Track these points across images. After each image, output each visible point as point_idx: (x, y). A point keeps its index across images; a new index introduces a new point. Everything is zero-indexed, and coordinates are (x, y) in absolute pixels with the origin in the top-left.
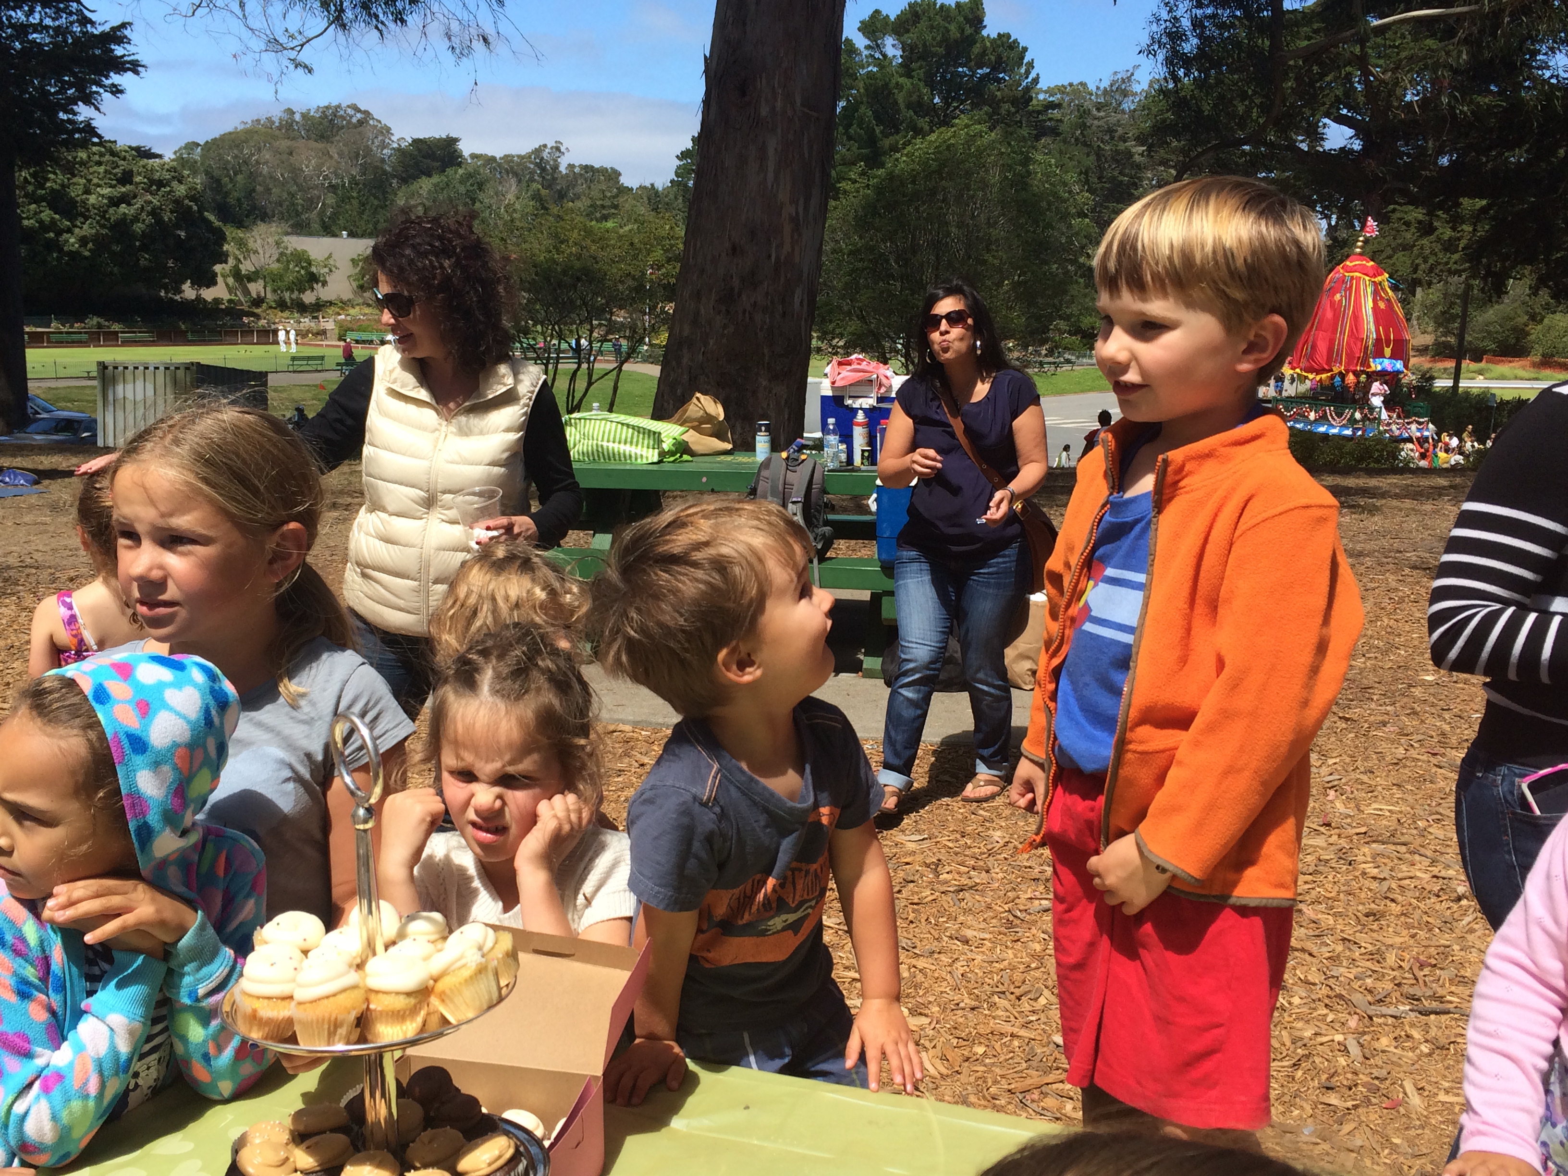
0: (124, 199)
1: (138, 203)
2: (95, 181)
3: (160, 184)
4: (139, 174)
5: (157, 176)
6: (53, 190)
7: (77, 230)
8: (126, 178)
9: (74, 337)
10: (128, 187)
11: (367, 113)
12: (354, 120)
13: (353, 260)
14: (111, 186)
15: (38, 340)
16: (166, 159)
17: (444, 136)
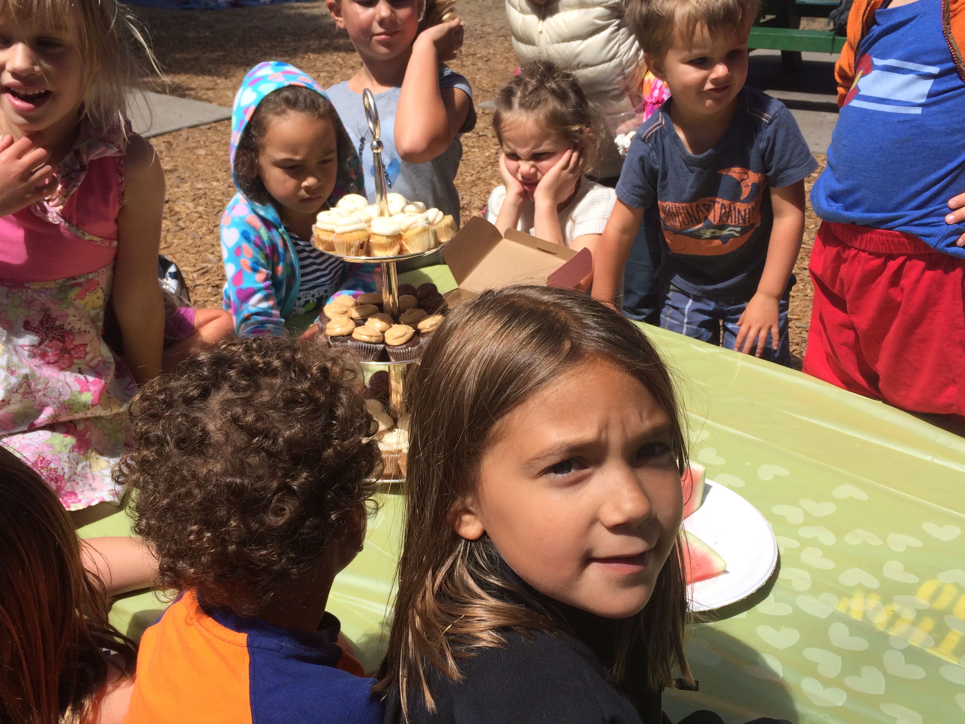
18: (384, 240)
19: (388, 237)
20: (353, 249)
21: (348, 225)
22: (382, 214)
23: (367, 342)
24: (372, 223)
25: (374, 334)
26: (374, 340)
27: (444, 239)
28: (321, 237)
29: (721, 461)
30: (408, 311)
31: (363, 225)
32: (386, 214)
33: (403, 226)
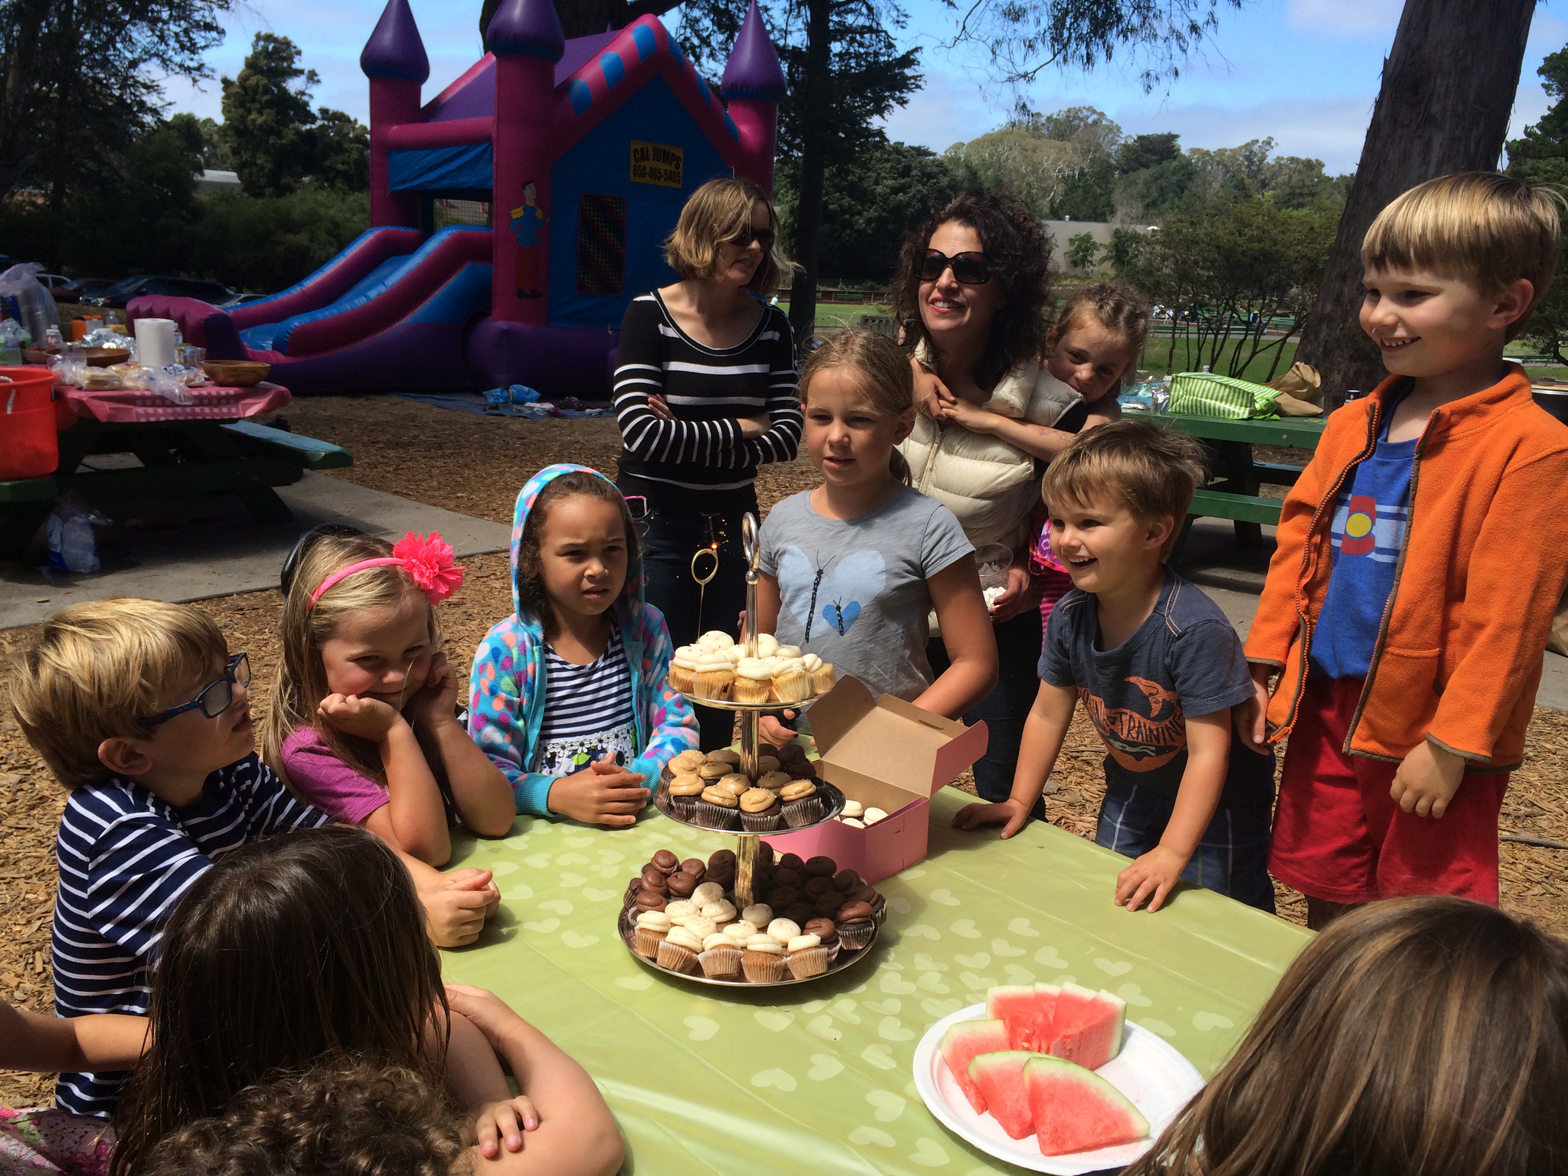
0: (903, 189)
1: (912, 193)
2: (883, 174)
3: (930, 176)
4: (916, 168)
5: (928, 170)
6: (852, 181)
7: (865, 213)
8: (906, 172)
9: (855, 296)
10: (907, 179)
11: (1102, 114)
12: (1090, 121)
13: (1071, 240)
14: (895, 179)
15: (828, 297)
16: (938, 157)
17: (1166, 133)
18: (751, 684)
19: (757, 681)
20: (715, 692)
21: (712, 663)
22: (750, 655)
23: (719, 805)
24: (739, 664)
25: (728, 796)
26: (727, 803)
27: (821, 691)
28: (678, 675)
29: (1146, 1002)
30: (769, 774)
31: (728, 665)
32: (755, 655)
33: (775, 671)
